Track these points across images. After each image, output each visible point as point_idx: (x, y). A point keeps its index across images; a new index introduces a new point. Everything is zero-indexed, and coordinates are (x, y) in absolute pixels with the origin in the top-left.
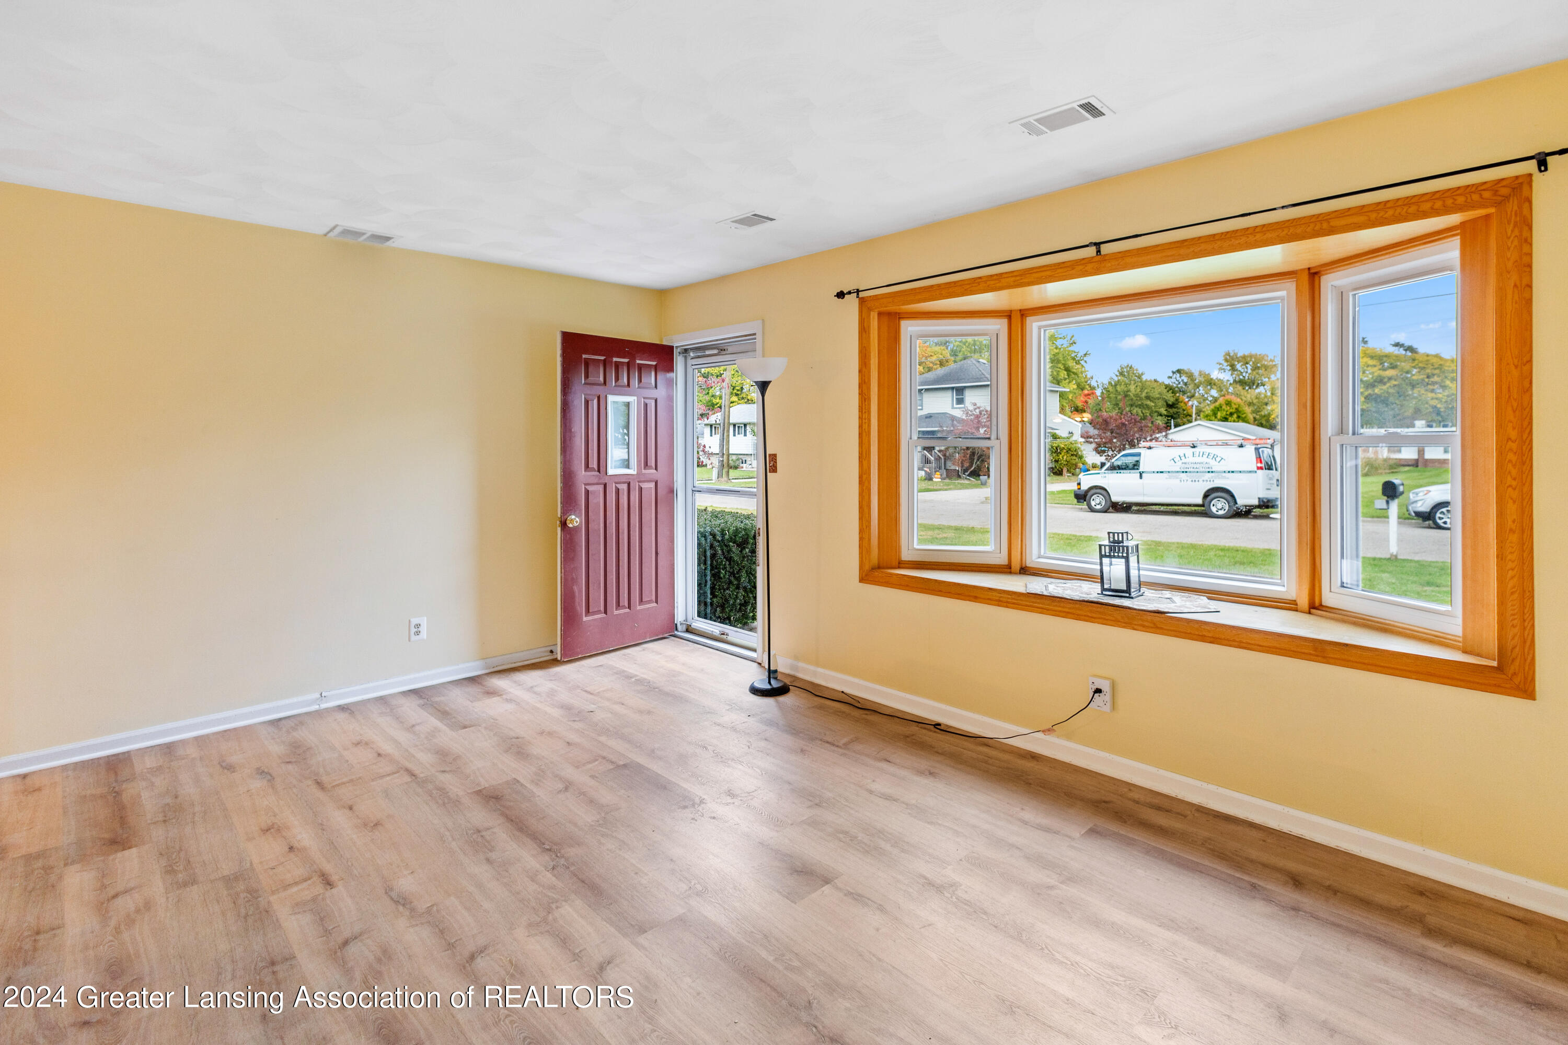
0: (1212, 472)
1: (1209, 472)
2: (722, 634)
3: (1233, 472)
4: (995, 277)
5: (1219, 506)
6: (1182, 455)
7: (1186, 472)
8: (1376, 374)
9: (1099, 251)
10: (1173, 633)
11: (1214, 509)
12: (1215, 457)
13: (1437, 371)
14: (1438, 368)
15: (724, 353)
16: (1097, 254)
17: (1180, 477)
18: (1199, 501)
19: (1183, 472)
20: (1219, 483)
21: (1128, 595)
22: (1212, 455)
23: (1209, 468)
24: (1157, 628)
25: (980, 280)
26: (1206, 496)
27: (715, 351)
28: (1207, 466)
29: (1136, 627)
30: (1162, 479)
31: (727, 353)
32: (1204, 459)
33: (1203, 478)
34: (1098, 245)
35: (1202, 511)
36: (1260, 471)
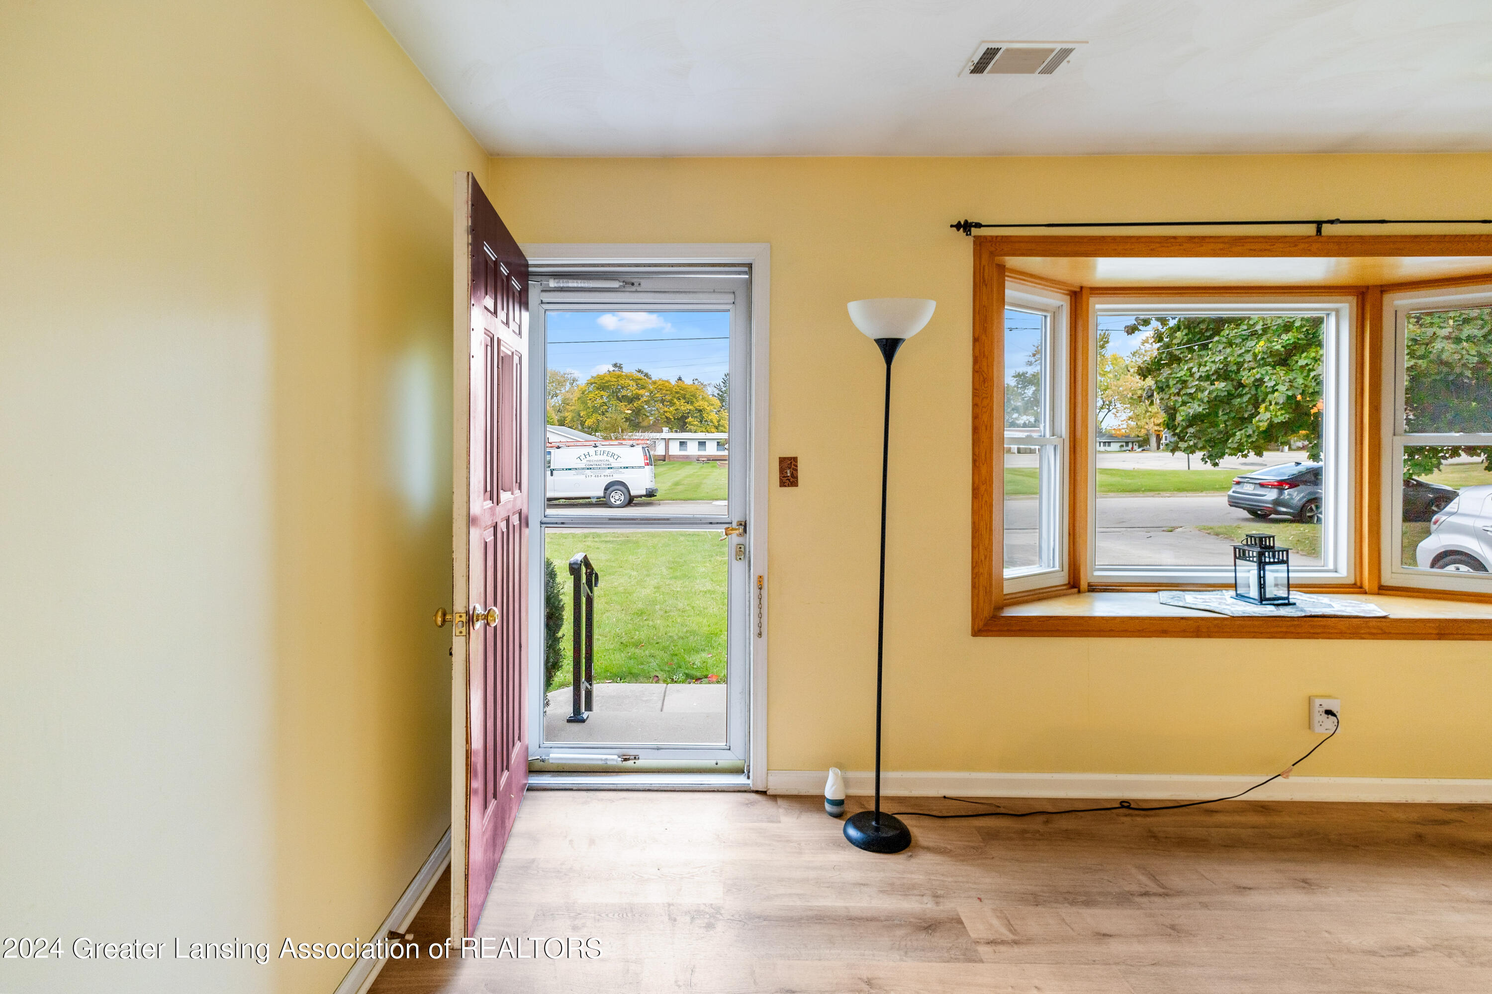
0: (611, 468)
1: (609, 468)
2: (625, 760)
3: (627, 468)
4: (1196, 240)
5: (617, 497)
6: (586, 454)
7: (591, 469)
8: (634, 392)
9: (1319, 231)
10: (1401, 636)
11: (612, 500)
12: (613, 455)
13: (668, 392)
14: (669, 390)
15: (634, 289)
16: (1317, 235)
17: (585, 473)
18: (601, 494)
19: (588, 469)
20: (617, 477)
21: (1286, 601)
22: (611, 454)
23: (608, 465)
24: (1385, 633)
25: (1172, 240)
26: (606, 489)
27: (615, 284)
28: (607, 463)
29: (1363, 636)
30: (571, 476)
31: (639, 289)
32: (605, 457)
33: (604, 474)
34: (1319, 224)
35: (602, 503)
36: (647, 467)
